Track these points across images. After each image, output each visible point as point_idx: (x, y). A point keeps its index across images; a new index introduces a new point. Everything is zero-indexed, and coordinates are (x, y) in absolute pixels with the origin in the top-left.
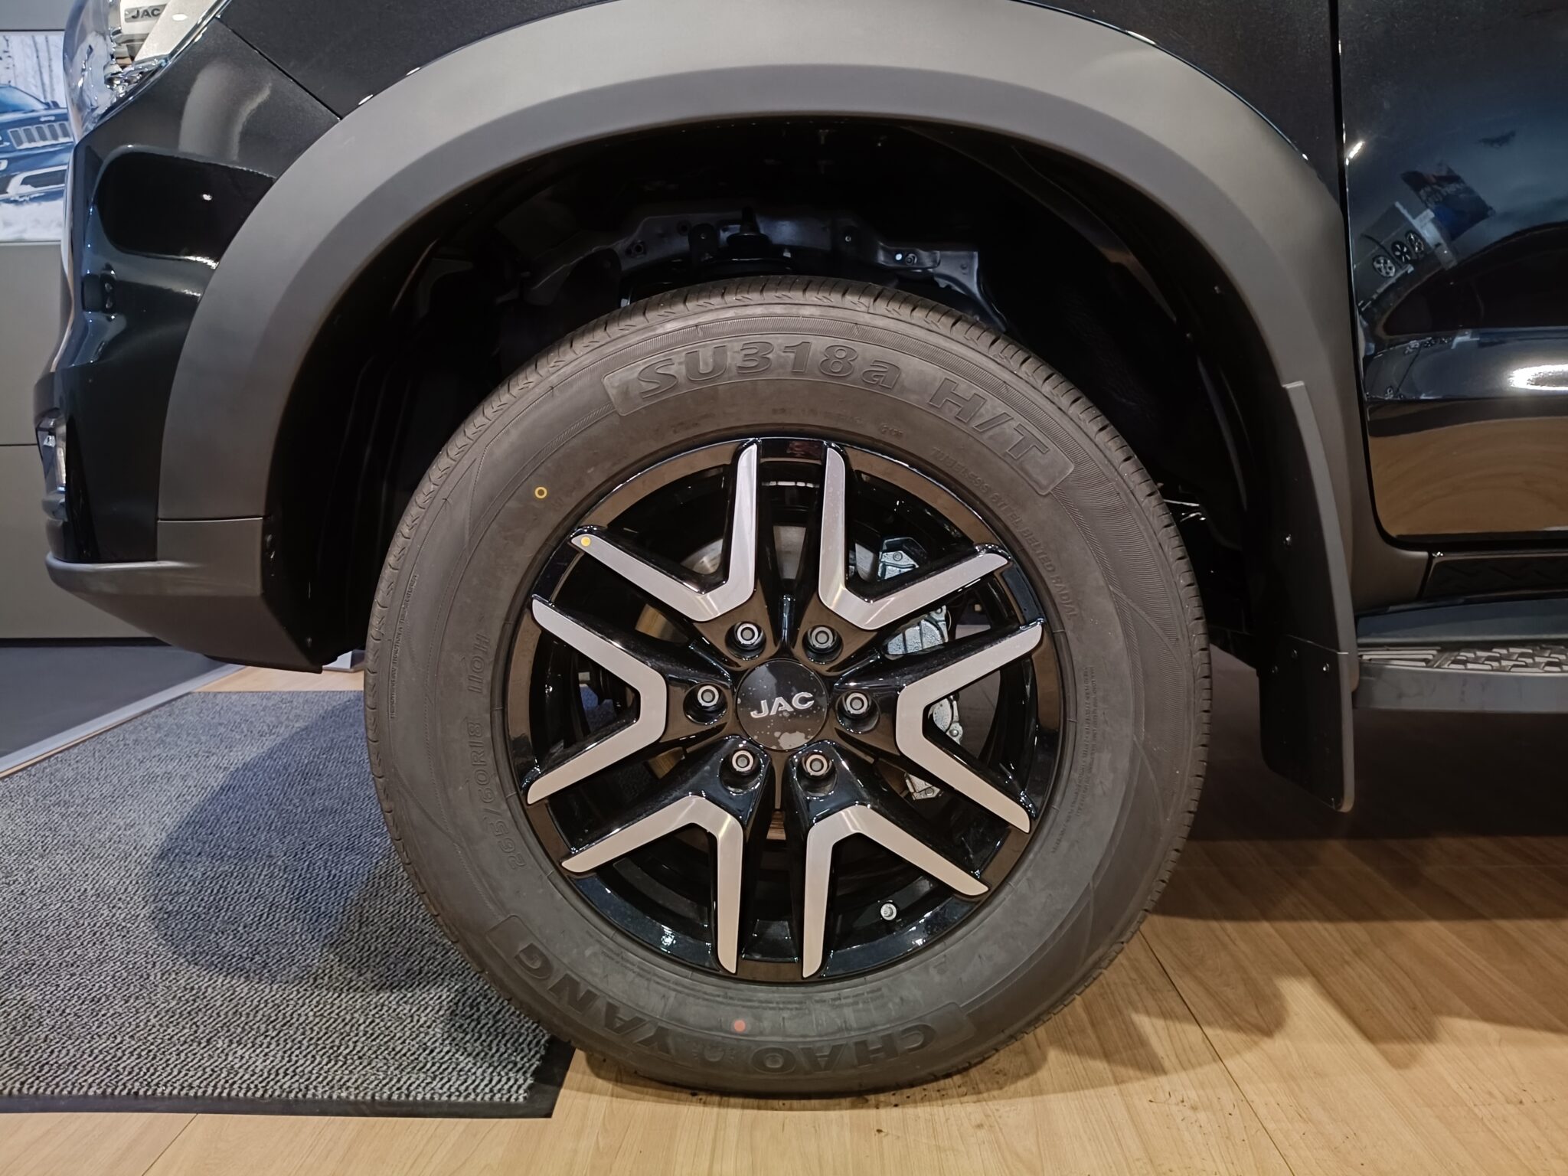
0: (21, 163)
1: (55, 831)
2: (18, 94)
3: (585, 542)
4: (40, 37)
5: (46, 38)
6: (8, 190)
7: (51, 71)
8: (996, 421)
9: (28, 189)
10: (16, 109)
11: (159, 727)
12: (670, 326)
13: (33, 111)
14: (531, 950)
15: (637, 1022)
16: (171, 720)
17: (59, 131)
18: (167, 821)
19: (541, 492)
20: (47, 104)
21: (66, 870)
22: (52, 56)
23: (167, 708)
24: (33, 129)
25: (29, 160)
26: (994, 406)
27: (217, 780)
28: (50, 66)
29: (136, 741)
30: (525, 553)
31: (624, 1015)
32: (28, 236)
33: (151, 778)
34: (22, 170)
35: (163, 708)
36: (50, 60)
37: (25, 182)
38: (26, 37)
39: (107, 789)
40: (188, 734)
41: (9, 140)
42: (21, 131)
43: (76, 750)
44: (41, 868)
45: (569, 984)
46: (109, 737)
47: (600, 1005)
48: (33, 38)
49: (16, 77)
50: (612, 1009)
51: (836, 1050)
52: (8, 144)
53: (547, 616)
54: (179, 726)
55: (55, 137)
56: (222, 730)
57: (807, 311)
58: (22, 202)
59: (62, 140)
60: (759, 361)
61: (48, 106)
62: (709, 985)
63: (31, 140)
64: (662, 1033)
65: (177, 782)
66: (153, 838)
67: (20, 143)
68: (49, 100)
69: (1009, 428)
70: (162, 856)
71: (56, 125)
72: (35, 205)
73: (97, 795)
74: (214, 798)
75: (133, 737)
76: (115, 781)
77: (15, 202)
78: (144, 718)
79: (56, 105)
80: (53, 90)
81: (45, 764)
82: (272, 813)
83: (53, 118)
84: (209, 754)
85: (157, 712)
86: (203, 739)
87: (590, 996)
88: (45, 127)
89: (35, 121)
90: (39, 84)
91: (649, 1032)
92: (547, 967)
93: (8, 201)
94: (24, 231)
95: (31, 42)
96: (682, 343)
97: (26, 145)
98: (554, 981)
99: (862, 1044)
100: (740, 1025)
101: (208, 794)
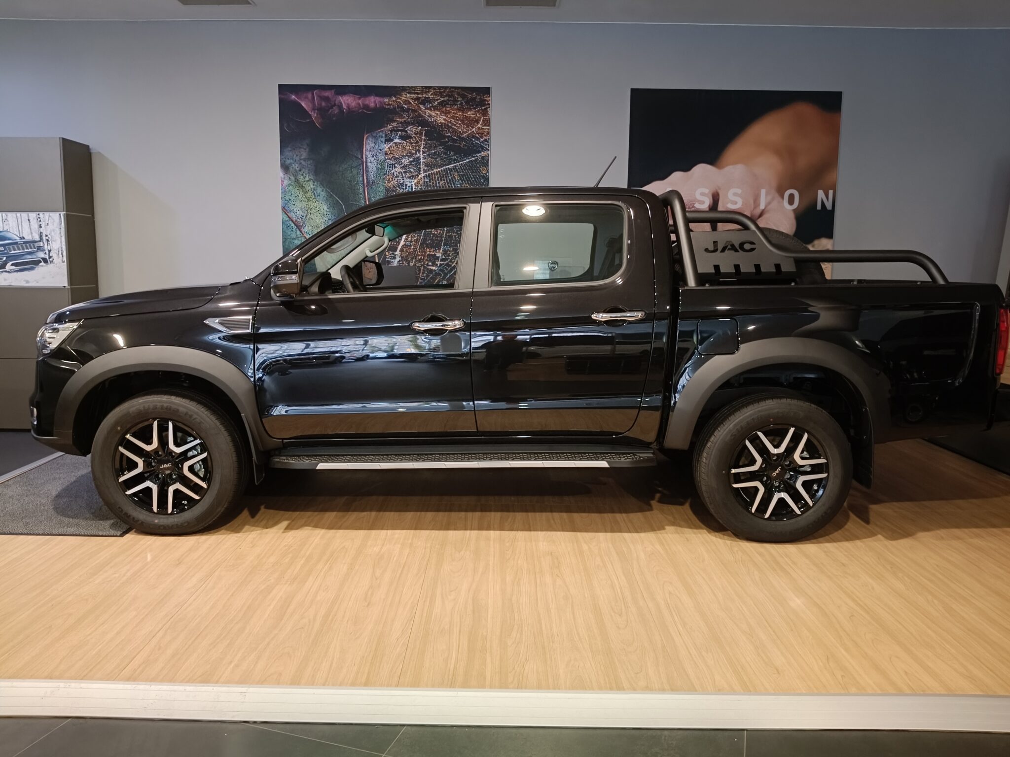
0: (11, 258)
1: (29, 491)
2: (10, 234)
3: (128, 436)
4: (18, 214)
5: (21, 215)
6: (6, 267)
7: (22, 226)
8: (195, 419)
9: (13, 267)
10: (9, 239)
11: (58, 464)
12: (141, 401)
13: (16, 240)
14: (119, 508)
15: (138, 521)
16: (62, 462)
17: (25, 248)
18: (58, 489)
19: (119, 428)
20: (20, 237)
21: (33, 500)
22: (23, 221)
23: (61, 458)
24: (15, 246)
25: (14, 257)
26: (195, 416)
27: (73, 479)
28: (22, 224)
29: (51, 468)
30: (117, 438)
31: (136, 519)
32: (13, 284)
33: (55, 479)
34: (11, 261)
35: (60, 458)
36: (22, 222)
37: (12, 265)
38: (14, 214)
39: (42, 481)
40: (67, 466)
41: (6, 250)
42: (11, 247)
43: (33, 470)
44: (27, 499)
45: (126, 514)
46: (43, 466)
47: (132, 517)
48: (16, 214)
49: (10, 228)
50: (134, 518)
51: (172, 526)
52: (6, 251)
53: (121, 449)
54: (65, 464)
55: (24, 250)
56: (77, 465)
57: (164, 399)
58: (11, 272)
59: (26, 250)
60: (155, 408)
61: (21, 238)
62: (151, 515)
63: (15, 250)
64: (142, 522)
65: (62, 479)
66: (54, 493)
67: (11, 251)
68: (21, 236)
69: (197, 420)
70: (57, 497)
71: (24, 245)
72: (16, 273)
73: (40, 483)
74: (72, 484)
75: (50, 467)
76: (45, 479)
77: (9, 272)
78: (53, 461)
79: (24, 238)
80: (22, 233)
81: (24, 474)
82: (86, 488)
83: (22, 243)
84: (72, 472)
85: (58, 459)
86: (71, 467)
87: (130, 516)
88: (20, 246)
89: (16, 243)
90: (18, 230)
91: (140, 522)
92: (122, 510)
93: (6, 271)
94: (11, 283)
95: (15, 216)
96: (142, 404)
97: (13, 252)
98: (124, 513)
99: (177, 525)
100: (156, 521)
101: (69, 483)
